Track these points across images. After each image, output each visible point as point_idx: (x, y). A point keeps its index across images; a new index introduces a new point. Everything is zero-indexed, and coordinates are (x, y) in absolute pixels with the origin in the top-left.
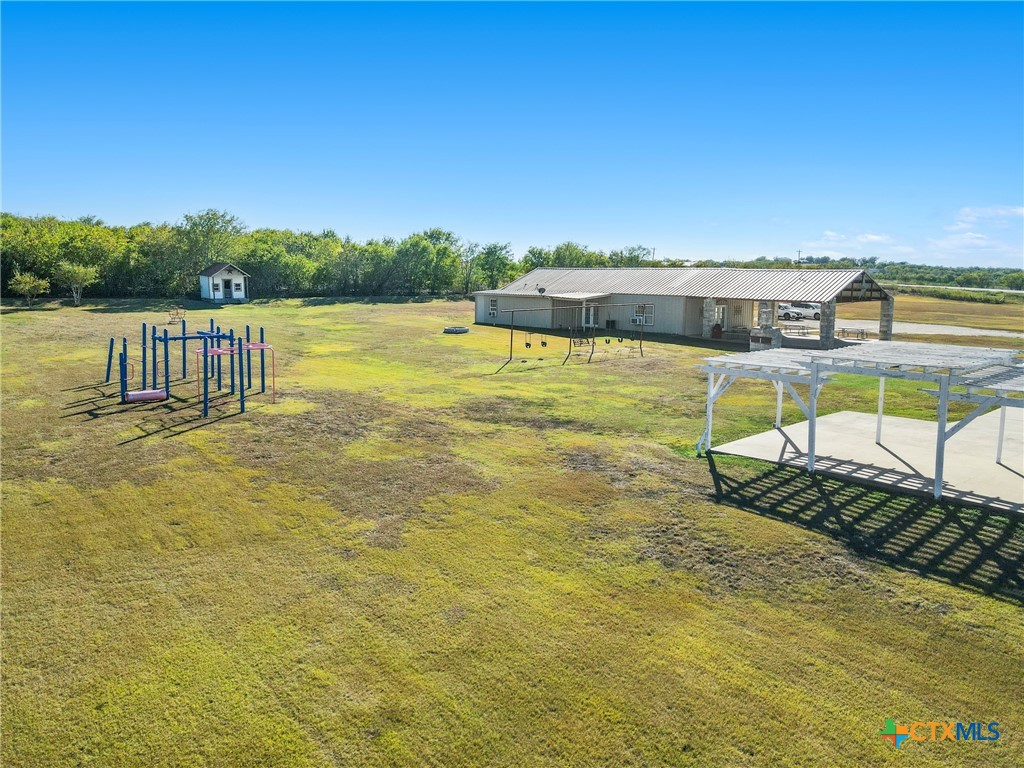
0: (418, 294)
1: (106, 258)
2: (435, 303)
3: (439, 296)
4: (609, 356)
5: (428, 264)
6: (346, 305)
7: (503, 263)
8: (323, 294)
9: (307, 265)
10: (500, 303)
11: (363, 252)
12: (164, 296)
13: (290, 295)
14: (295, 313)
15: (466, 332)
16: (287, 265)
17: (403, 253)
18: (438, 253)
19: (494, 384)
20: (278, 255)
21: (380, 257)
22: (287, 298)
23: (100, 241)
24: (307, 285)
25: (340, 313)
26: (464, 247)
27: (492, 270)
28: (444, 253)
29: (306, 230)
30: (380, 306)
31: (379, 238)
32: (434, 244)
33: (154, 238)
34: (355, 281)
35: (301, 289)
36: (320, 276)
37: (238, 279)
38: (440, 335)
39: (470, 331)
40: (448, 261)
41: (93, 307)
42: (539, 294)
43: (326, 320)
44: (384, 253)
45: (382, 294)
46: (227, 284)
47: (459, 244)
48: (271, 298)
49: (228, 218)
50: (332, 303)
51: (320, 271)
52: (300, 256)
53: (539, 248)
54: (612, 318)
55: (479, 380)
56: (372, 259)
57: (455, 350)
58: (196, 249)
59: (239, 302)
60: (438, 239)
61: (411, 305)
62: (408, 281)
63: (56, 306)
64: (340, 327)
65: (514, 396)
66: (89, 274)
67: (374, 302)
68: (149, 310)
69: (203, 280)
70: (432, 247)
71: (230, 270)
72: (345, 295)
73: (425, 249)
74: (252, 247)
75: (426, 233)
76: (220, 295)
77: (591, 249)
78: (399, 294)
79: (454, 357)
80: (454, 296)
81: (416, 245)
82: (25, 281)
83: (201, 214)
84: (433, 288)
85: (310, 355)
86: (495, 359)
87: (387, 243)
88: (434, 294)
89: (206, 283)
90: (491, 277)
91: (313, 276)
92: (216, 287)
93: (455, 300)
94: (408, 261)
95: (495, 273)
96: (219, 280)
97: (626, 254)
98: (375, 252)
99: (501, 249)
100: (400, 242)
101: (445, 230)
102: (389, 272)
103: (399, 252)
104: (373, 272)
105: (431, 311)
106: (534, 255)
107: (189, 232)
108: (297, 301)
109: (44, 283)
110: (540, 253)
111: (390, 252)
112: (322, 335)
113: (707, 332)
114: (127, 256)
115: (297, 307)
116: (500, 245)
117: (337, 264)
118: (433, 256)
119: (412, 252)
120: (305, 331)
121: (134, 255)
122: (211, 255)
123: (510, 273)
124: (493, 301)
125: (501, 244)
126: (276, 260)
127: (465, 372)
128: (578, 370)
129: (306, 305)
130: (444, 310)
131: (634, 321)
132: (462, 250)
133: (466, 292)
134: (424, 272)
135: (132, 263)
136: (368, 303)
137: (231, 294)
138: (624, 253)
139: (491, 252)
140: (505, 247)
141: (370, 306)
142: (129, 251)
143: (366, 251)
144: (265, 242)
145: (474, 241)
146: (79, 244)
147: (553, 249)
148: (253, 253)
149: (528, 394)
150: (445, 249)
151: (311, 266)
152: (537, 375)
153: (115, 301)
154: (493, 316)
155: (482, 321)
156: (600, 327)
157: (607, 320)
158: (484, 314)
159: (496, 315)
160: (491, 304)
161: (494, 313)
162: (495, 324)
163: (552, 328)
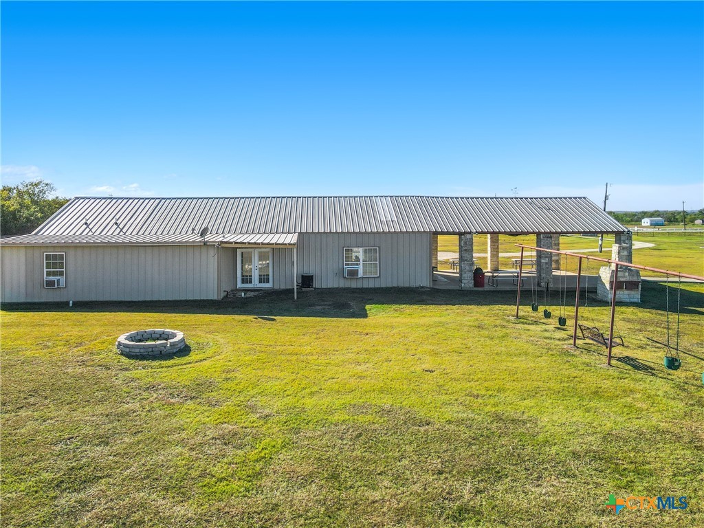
113: (468, 279)
124: (55, 258)
154: (56, 287)
155: (22, 300)
156: (276, 287)
157: (302, 276)
158: (26, 286)
159: (63, 284)
160: (47, 263)
161: (58, 281)
162: (71, 302)
163: (219, 298)
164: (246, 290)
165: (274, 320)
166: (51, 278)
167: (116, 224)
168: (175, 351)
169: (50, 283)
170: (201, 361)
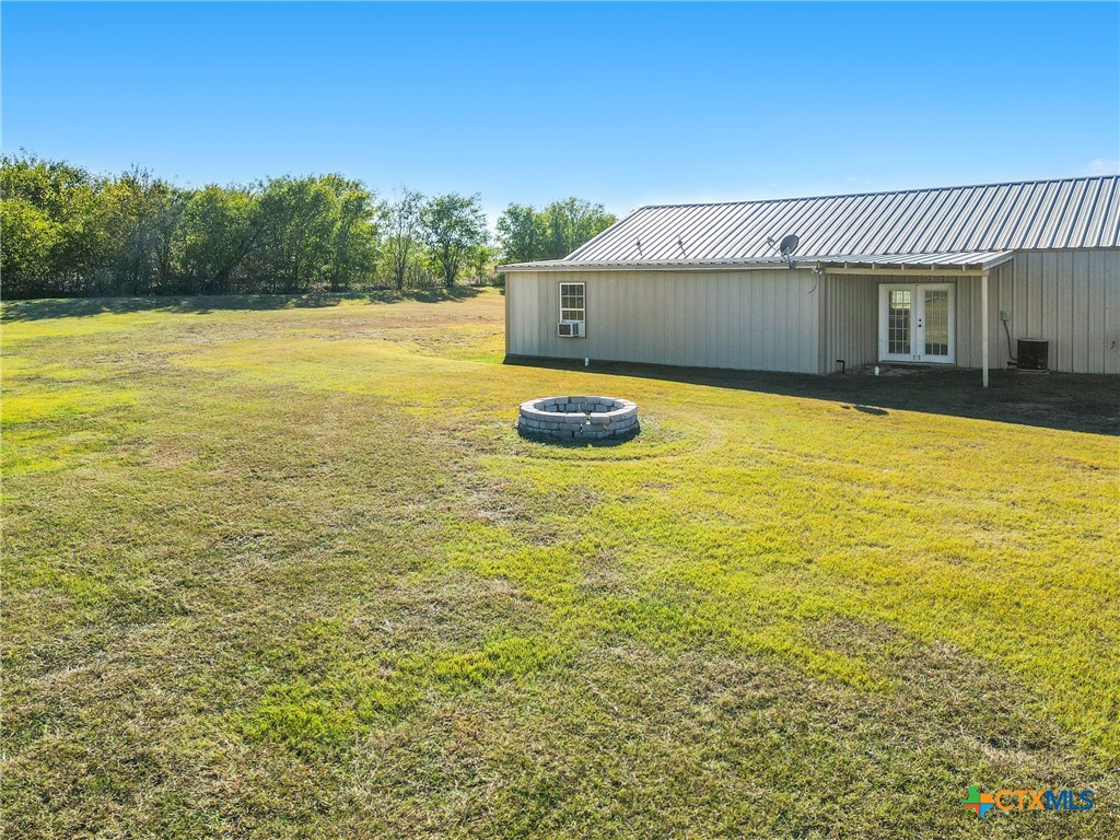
0: (304, 291)
2: (346, 307)
3: (351, 294)
5: (324, 230)
6: (129, 316)
8: (74, 291)
10: (596, 293)
17: (272, 205)
21: (220, 212)
24: (40, 271)
28: (358, 209)
30: (218, 316)
36: (71, 250)
40: (365, 225)
44: (231, 204)
45: (226, 291)
50: (92, 311)
51: (71, 239)
54: (1033, 333)
56: (204, 216)
61: (292, 312)
62: (285, 265)
70: (332, 193)
73: (318, 200)
78: (265, 291)
80: (381, 295)
81: (301, 189)
84: (334, 279)
88: (339, 288)
91: (53, 250)
94: (284, 222)
99: (464, 205)
100: (265, 183)
102: (242, 244)
103: (262, 203)
104: (206, 246)
111: (242, 202)
116: (460, 197)
117: (111, 226)
118: (335, 212)
119: (292, 204)
125: (465, 195)
134: (318, 247)
136: (186, 310)
139: (446, 210)
140: (470, 203)
143: (189, 199)
145: (413, 189)
150: (360, 201)
154: (572, 335)
155: (535, 353)
156: (961, 364)
157: (1019, 342)
158: (539, 330)
159: (582, 332)
160: (563, 299)
161: (576, 326)
162: (587, 360)
163: (822, 371)
164: (894, 365)
165: (886, 413)
166: (569, 322)
167: (680, 242)
168: (600, 435)
169: (564, 329)
170: (631, 459)
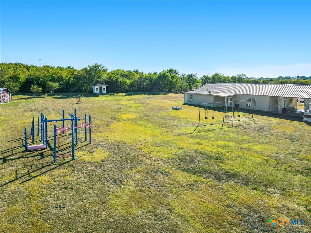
0: (164, 91)
1: (63, 80)
2: (170, 95)
3: (171, 92)
4: (241, 123)
5: (168, 81)
7: (194, 80)
8: (132, 91)
9: (127, 82)
10: (194, 97)
11: (146, 77)
12: (81, 92)
13: (121, 92)
14: (122, 98)
15: (180, 109)
16: (121, 82)
17: (159, 77)
18: (171, 77)
19: (193, 141)
20: (118, 79)
21: (152, 79)
22: (120, 93)
23: (61, 74)
24: (127, 88)
25: (137, 99)
26: (181, 75)
27: (190, 82)
28: (174, 77)
29: (128, 70)
30: (151, 96)
31: (152, 72)
32: (170, 74)
33: (79, 73)
34: (143, 87)
35: (125, 90)
36: (132, 85)
37: (104, 87)
38: (170, 110)
39: (182, 109)
40: (175, 80)
41: (57, 96)
42: (209, 94)
43: (131, 102)
44: (153, 77)
45: (152, 91)
46: (101, 88)
47: (179, 74)
48: (115, 93)
49: (102, 66)
50: (135, 95)
51: (131, 83)
52: (125, 79)
53: (207, 75)
54: (238, 103)
55: (186, 137)
56: (149, 79)
57: (176, 118)
58: (91, 77)
59: (104, 94)
60: (172, 72)
61: (161, 95)
62: (161, 87)
63: (46, 96)
64: (135, 105)
65: (203, 151)
66: (56, 85)
67: (149, 94)
68: (74, 97)
69: (93, 87)
70: (169, 75)
71: (102, 84)
72: (140, 91)
73: (167, 76)
74: (109, 76)
75: (168, 70)
76: (98, 92)
77: (225, 75)
78: (158, 91)
79: (175, 122)
80: (176, 92)
81: (164, 74)
82: (35, 88)
83: (93, 65)
84: (170, 89)
85: (120, 119)
86: (192, 124)
87: (155, 74)
88: (170, 91)
89: (94, 88)
90: (190, 85)
91: (129, 85)
92: (97, 89)
93: (177, 93)
94: (161, 80)
95: (191, 84)
96: (98, 87)
97: (238, 77)
98: (150, 77)
99: (193, 76)
100: (159, 73)
101: (174, 69)
102: (155, 84)
103: (158, 77)
104: (149, 84)
105: (168, 98)
106: (205, 78)
107: (89, 71)
108: (123, 94)
109: (41, 89)
110: (207, 77)
111: (155, 77)
112: (127, 109)
113: (280, 111)
114: (69, 80)
115: (123, 96)
116: (193, 74)
117: (137, 81)
119: (163, 77)
120: (122, 107)
121: (72, 79)
122: (97, 78)
123: (196, 84)
124: (191, 96)
126: (117, 80)
127: (179, 132)
128: (228, 131)
129: (126, 95)
130: (173, 98)
131: (247, 105)
132: (180, 76)
133: (181, 91)
134: (167, 84)
135: (71, 81)
136: (147, 95)
137: (102, 91)
138: (237, 76)
139: (190, 77)
140: (195, 75)
141: (148, 96)
142: (70, 77)
143: (147, 76)
144: (115, 74)
145: (184, 73)
146: (55, 76)
147: (212, 75)
148: (110, 78)
149: (209, 149)
150: (174, 76)
151: (128, 82)
152: (211, 134)
153: (65, 94)
155: (187, 103)
157: (235, 104)
158: (187, 100)
159: (192, 101)
163: (214, 107)
166: (190, 99)
